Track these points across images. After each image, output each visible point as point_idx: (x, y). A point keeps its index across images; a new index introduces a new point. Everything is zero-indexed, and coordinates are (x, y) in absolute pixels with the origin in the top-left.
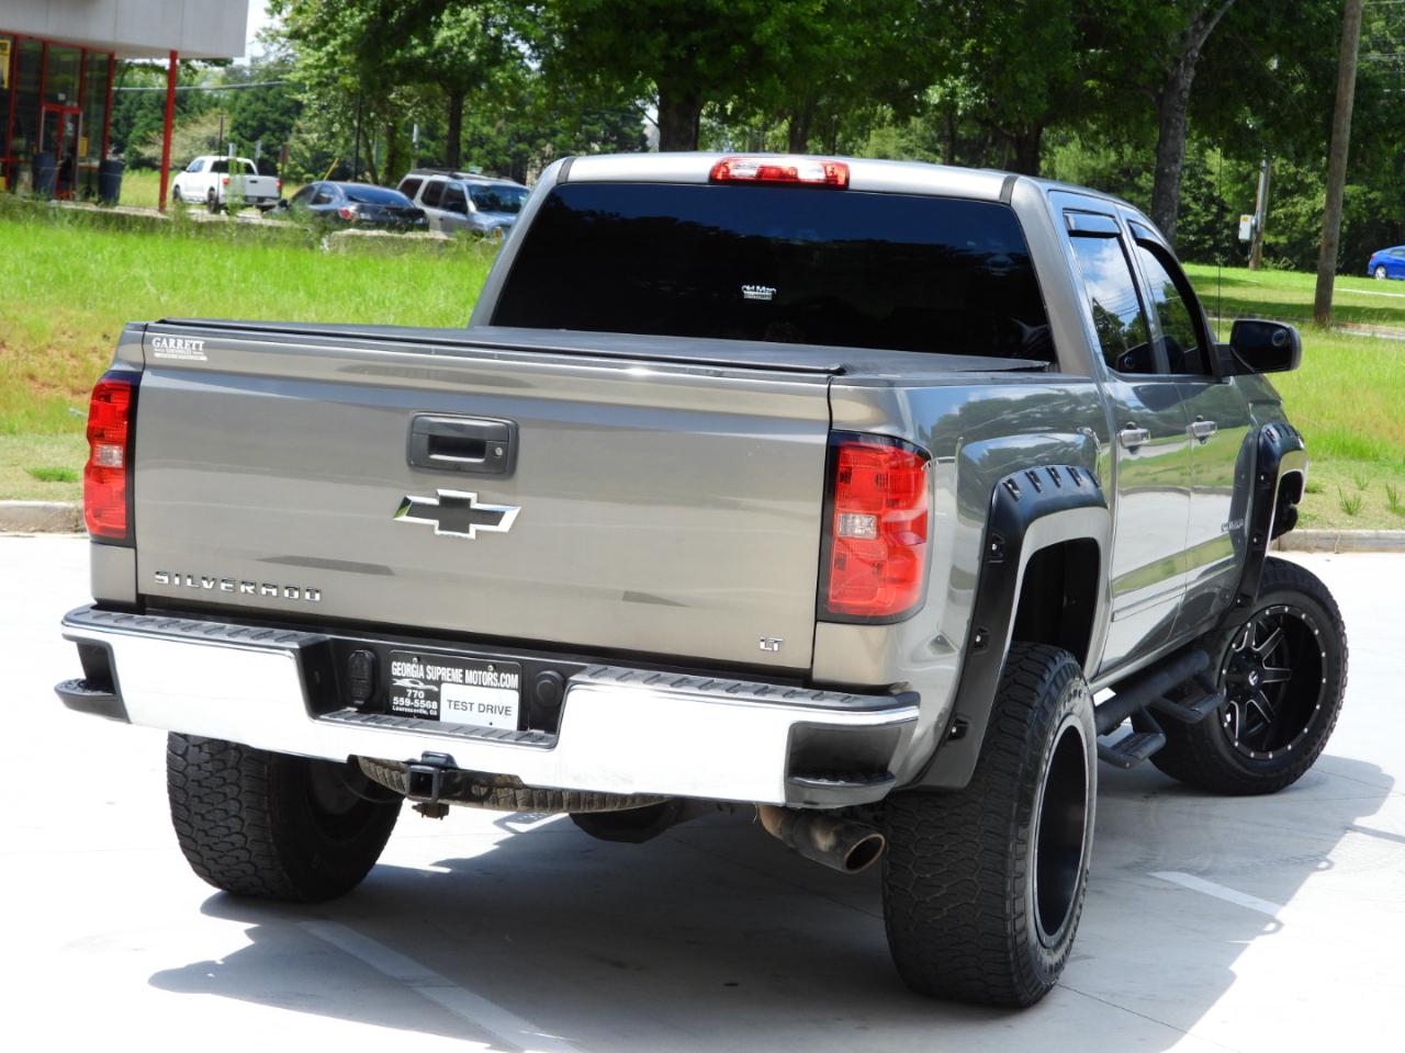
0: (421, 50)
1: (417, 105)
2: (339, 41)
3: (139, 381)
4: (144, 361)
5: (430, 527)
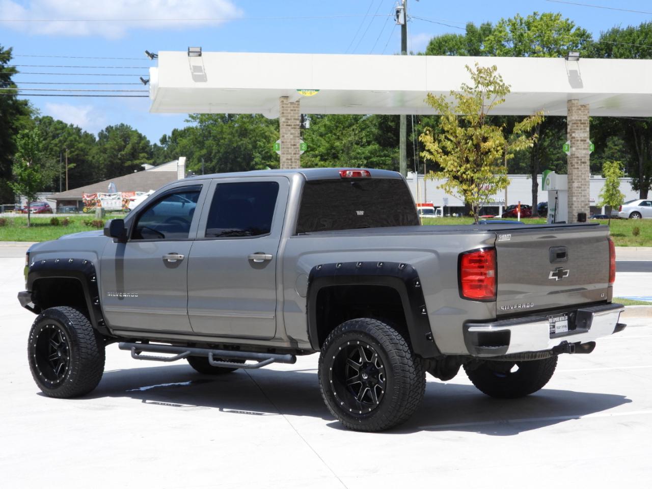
3: (496, 249)
4: (495, 243)
5: (555, 279)
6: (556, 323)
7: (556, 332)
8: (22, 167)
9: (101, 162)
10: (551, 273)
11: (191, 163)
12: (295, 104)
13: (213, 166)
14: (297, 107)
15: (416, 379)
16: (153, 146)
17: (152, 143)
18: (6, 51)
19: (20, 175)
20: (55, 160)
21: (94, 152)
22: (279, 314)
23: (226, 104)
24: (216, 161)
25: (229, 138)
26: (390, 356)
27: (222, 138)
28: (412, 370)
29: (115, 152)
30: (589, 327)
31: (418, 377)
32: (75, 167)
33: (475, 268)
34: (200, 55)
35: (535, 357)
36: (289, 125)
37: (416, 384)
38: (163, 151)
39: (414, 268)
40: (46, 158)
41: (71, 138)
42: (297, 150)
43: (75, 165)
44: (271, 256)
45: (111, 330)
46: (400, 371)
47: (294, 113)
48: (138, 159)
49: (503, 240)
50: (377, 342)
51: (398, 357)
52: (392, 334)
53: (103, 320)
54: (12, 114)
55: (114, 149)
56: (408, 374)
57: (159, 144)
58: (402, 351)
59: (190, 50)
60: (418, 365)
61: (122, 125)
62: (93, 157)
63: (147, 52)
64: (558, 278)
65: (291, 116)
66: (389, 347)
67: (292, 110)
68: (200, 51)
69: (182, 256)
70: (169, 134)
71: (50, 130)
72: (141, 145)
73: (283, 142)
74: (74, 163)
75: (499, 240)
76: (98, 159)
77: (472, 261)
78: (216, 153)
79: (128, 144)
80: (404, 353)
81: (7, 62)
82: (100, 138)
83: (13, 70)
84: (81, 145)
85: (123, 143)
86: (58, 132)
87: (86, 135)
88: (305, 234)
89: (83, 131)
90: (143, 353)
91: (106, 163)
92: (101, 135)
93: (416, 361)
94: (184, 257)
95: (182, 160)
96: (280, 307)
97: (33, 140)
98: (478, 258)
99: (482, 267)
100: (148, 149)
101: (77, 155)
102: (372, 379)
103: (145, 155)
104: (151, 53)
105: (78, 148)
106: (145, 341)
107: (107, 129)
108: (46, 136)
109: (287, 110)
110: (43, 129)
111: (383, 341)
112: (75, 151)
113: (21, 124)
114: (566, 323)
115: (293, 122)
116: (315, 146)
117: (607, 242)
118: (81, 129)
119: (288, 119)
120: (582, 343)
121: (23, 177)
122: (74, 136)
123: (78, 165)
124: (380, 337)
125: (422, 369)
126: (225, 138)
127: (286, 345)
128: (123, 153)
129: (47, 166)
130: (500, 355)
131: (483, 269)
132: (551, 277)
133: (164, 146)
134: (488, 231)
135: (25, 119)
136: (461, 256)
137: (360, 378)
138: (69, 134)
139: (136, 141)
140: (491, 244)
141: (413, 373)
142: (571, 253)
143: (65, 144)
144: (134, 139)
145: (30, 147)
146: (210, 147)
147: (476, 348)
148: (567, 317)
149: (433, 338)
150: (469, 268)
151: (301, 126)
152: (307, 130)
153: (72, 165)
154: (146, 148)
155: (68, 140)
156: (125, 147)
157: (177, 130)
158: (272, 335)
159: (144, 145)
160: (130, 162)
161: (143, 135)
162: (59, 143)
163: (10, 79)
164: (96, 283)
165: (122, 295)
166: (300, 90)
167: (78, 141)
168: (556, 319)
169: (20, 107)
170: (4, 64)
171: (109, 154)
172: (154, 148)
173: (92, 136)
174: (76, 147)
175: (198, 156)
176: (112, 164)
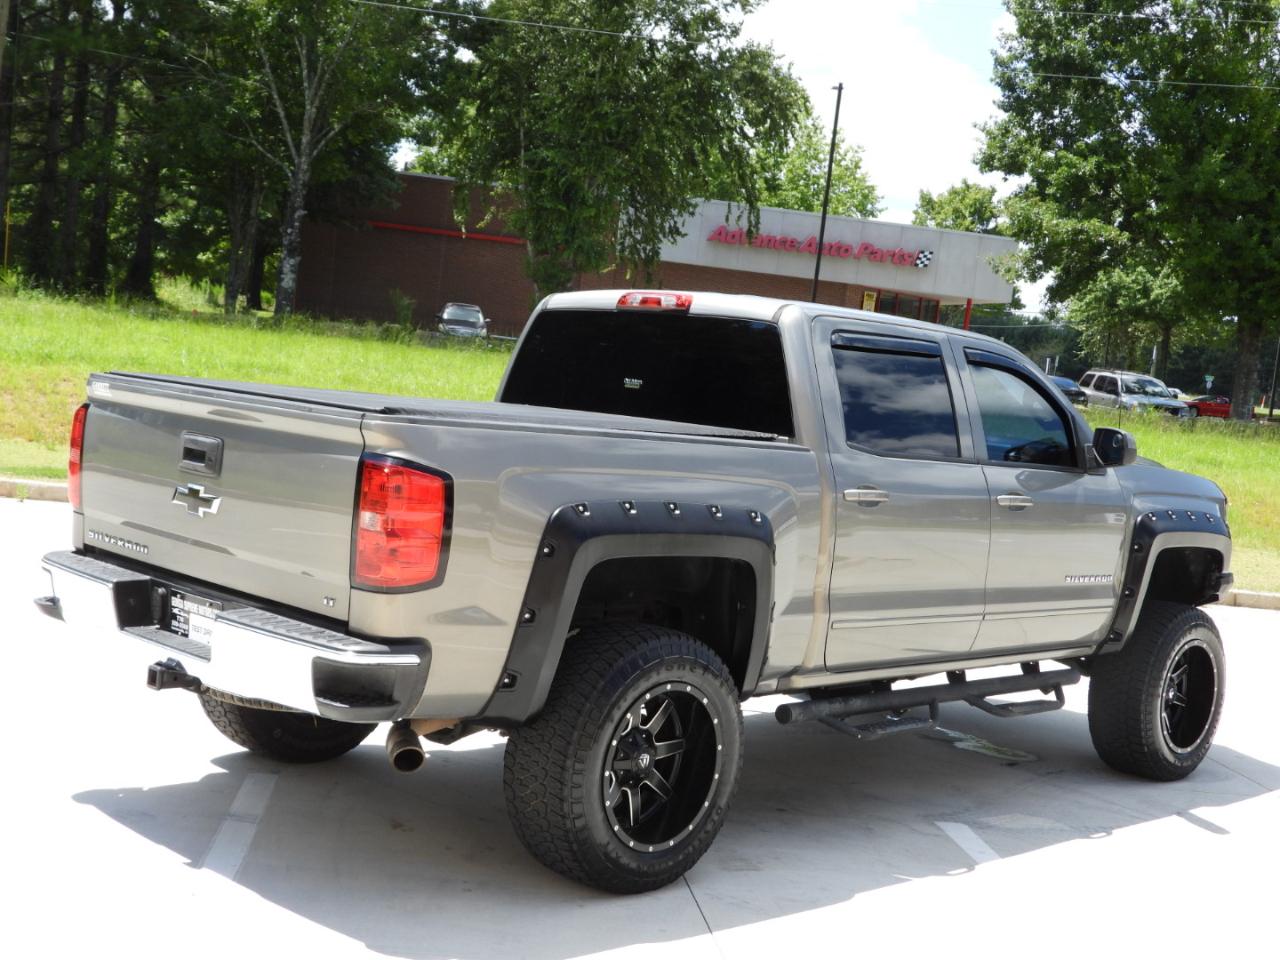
0: (1143, 301)
1: (1147, 335)
2: (1093, 296)
6: (191, 615)
7: (189, 637)
168: (188, 605)
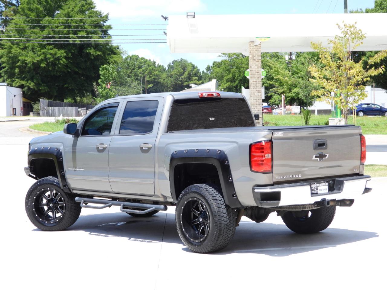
3: (272, 141)
4: (272, 137)
5: (318, 160)
6: (319, 187)
7: (319, 193)
8: (102, 88)
9: (169, 83)
10: (314, 156)
11: (222, 83)
12: (258, 46)
13: (236, 85)
14: (259, 48)
15: (228, 221)
16: (202, 73)
17: (201, 71)
18: (105, 16)
19: (102, 93)
20: (137, 83)
21: (164, 76)
22: (156, 180)
23: (217, 47)
24: (238, 82)
25: (246, 67)
26: (212, 207)
27: (242, 67)
28: (225, 215)
29: (178, 77)
30: (342, 190)
31: (230, 220)
32: (153, 87)
33: (258, 152)
34: (194, 17)
35: (305, 208)
36: (255, 60)
37: (228, 225)
38: (208, 75)
39: (225, 153)
40: (131, 81)
41: (150, 68)
42: (260, 75)
43: (152, 85)
44: (151, 145)
45: (71, 190)
46: (217, 216)
47: (257, 52)
48: (192, 81)
49: (277, 136)
50: (205, 199)
51: (216, 208)
52: (214, 193)
53: (67, 184)
54: (109, 54)
55: (177, 75)
56: (223, 218)
57: (205, 71)
58: (220, 204)
59: (188, 14)
60: (230, 213)
61: (182, 59)
62: (164, 80)
63: (162, 16)
64: (319, 159)
65: (256, 54)
66: (212, 202)
67: (256, 50)
68: (194, 14)
69: (106, 145)
70: (211, 65)
71: (136, 64)
72: (194, 72)
73: (250, 71)
74: (152, 84)
75: (275, 136)
76: (167, 81)
77: (257, 149)
78: (238, 77)
79: (186, 71)
80: (220, 205)
81: (106, 22)
82: (169, 68)
83: (109, 27)
84: (156, 72)
85: (182, 71)
86: (141, 65)
87: (159, 66)
88: (171, 132)
89: (157, 64)
90: (89, 204)
91: (172, 83)
92: (170, 67)
93: (228, 210)
94: (107, 146)
95: (214, 81)
96: (156, 177)
97: (109, 71)
98: (261, 147)
99: (263, 152)
100: (198, 74)
101: (154, 79)
102: (205, 221)
103: (197, 78)
104: (164, 17)
105: (154, 74)
106: (91, 197)
107: (173, 62)
108: (135, 67)
109: (253, 50)
110: (132, 63)
111: (208, 198)
112: (153, 76)
113: (114, 60)
114: (327, 187)
115: (257, 58)
116: (298, 71)
117: (359, 136)
118: (156, 62)
119: (254, 56)
120: (337, 200)
121: (103, 95)
122: (152, 67)
123: (154, 85)
124: (206, 196)
125: (233, 215)
126: (244, 67)
127: (161, 199)
128: (183, 77)
129: (132, 86)
130: (275, 206)
131: (263, 153)
132: (314, 158)
133: (208, 72)
134: (268, 130)
135: (117, 58)
136: (251, 146)
137: (199, 221)
138: (149, 66)
139: (191, 70)
140: (270, 138)
141: (226, 217)
142: (329, 143)
143: (146, 72)
144: (189, 68)
145: (107, 75)
146: (234, 72)
147: (260, 202)
148: (327, 184)
149: (236, 196)
150: (255, 153)
151: (290, 58)
152: (293, 61)
153: (150, 86)
154: (197, 74)
155: (148, 69)
156: (184, 73)
157: (216, 62)
158: (153, 194)
159: (195, 72)
160: (187, 82)
161: (195, 66)
162: (142, 72)
163: (108, 33)
164: (62, 162)
165: (76, 169)
166: (258, 38)
167: (154, 70)
168: (318, 185)
169: (114, 50)
170: (104, 23)
171: (174, 78)
172: (203, 73)
173: (162, 67)
174: (153, 74)
175: (226, 79)
176: (176, 84)
